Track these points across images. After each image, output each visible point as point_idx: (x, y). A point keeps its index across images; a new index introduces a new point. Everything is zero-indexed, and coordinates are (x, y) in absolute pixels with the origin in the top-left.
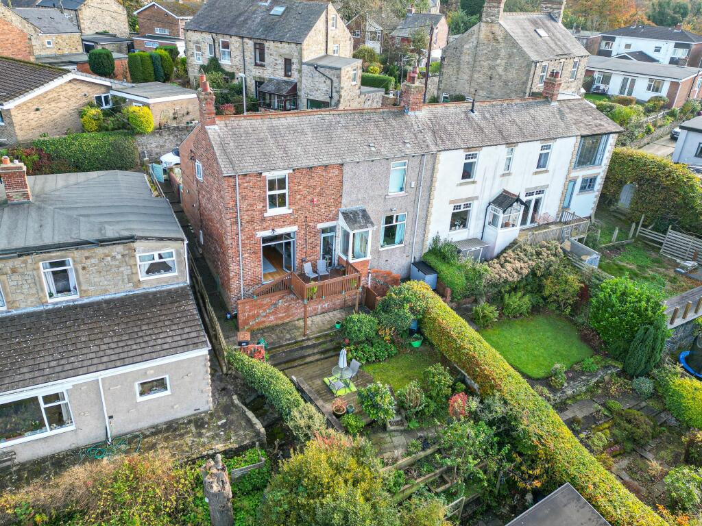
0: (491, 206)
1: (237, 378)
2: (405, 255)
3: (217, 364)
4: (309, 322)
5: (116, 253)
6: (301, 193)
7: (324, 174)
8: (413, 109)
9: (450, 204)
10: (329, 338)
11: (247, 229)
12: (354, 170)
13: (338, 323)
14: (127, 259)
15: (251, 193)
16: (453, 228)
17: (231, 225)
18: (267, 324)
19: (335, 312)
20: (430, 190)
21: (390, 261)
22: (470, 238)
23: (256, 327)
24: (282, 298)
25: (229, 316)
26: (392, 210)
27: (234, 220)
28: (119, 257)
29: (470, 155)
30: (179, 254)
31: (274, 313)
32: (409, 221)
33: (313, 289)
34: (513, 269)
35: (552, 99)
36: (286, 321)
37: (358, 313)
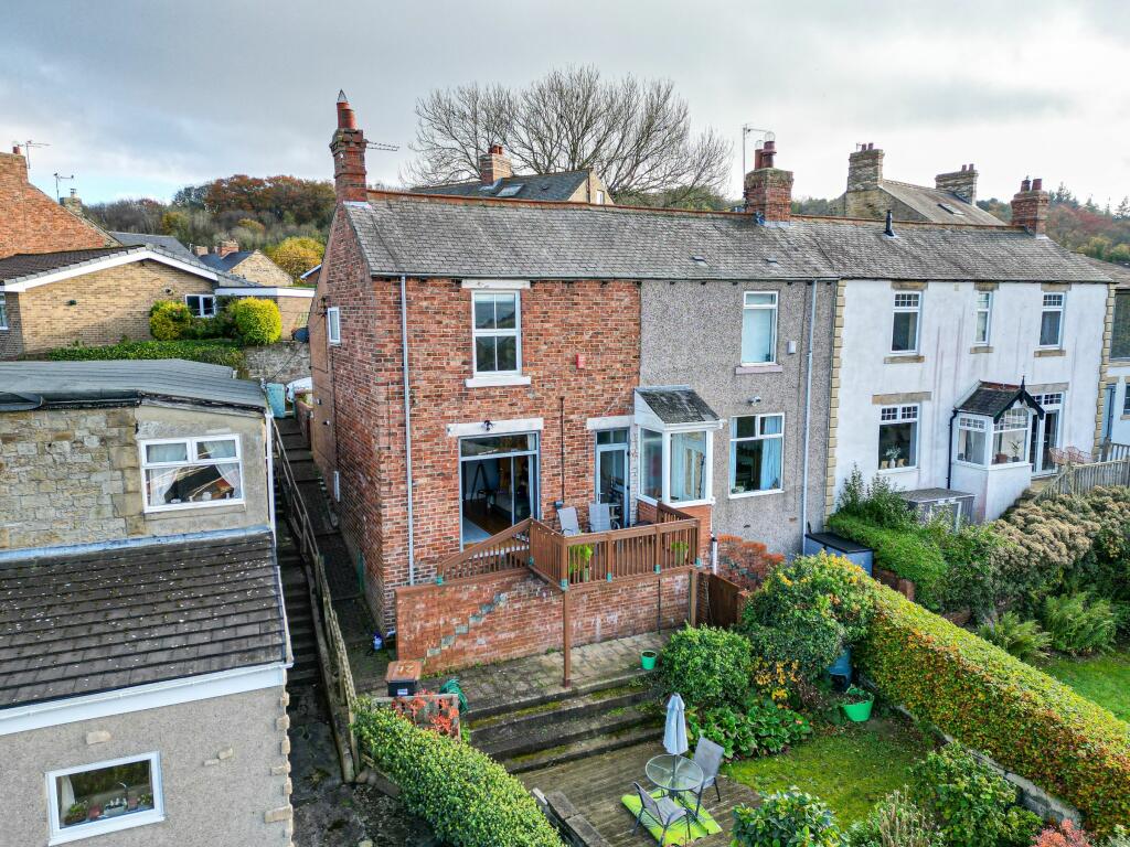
0: (960, 416)
1: (382, 794)
2: (787, 516)
3: (333, 757)
4: (575, 656)
5: (86, 433)
6: (551, 339)
7: (599, 299)
8: (774, 218)
9: (875, 402)
10: (627, 694)
11: (425, 415)
12: (666, 299)
13: (648, 655)
14: (113, 451)
15: (434, 327)
16: (884, 463)
17: (387, 399)
18: (471, 659)
19: (637, 638)
20: (830, 363)
21: (753, 527)
22: (922, 487)
23: (441, 666)
24: (508, 587)
25: (378, 642)
26: (750, 402)
27: (396, 388)
28: (93, 443)
29: (904, 296)
30: (250, 447)
31: (488, 629)
32: (789, 433)
33: (583, 551)
34: (1055, 535)
35: (1035, 229)
36: (518, 652)
37: (698, 627)
